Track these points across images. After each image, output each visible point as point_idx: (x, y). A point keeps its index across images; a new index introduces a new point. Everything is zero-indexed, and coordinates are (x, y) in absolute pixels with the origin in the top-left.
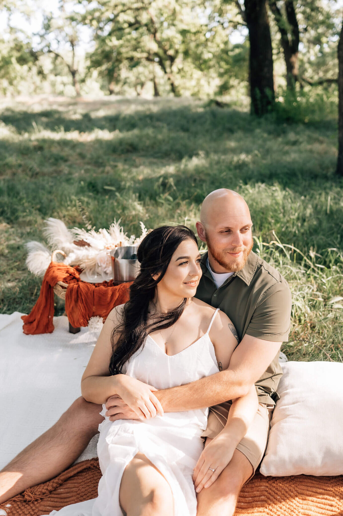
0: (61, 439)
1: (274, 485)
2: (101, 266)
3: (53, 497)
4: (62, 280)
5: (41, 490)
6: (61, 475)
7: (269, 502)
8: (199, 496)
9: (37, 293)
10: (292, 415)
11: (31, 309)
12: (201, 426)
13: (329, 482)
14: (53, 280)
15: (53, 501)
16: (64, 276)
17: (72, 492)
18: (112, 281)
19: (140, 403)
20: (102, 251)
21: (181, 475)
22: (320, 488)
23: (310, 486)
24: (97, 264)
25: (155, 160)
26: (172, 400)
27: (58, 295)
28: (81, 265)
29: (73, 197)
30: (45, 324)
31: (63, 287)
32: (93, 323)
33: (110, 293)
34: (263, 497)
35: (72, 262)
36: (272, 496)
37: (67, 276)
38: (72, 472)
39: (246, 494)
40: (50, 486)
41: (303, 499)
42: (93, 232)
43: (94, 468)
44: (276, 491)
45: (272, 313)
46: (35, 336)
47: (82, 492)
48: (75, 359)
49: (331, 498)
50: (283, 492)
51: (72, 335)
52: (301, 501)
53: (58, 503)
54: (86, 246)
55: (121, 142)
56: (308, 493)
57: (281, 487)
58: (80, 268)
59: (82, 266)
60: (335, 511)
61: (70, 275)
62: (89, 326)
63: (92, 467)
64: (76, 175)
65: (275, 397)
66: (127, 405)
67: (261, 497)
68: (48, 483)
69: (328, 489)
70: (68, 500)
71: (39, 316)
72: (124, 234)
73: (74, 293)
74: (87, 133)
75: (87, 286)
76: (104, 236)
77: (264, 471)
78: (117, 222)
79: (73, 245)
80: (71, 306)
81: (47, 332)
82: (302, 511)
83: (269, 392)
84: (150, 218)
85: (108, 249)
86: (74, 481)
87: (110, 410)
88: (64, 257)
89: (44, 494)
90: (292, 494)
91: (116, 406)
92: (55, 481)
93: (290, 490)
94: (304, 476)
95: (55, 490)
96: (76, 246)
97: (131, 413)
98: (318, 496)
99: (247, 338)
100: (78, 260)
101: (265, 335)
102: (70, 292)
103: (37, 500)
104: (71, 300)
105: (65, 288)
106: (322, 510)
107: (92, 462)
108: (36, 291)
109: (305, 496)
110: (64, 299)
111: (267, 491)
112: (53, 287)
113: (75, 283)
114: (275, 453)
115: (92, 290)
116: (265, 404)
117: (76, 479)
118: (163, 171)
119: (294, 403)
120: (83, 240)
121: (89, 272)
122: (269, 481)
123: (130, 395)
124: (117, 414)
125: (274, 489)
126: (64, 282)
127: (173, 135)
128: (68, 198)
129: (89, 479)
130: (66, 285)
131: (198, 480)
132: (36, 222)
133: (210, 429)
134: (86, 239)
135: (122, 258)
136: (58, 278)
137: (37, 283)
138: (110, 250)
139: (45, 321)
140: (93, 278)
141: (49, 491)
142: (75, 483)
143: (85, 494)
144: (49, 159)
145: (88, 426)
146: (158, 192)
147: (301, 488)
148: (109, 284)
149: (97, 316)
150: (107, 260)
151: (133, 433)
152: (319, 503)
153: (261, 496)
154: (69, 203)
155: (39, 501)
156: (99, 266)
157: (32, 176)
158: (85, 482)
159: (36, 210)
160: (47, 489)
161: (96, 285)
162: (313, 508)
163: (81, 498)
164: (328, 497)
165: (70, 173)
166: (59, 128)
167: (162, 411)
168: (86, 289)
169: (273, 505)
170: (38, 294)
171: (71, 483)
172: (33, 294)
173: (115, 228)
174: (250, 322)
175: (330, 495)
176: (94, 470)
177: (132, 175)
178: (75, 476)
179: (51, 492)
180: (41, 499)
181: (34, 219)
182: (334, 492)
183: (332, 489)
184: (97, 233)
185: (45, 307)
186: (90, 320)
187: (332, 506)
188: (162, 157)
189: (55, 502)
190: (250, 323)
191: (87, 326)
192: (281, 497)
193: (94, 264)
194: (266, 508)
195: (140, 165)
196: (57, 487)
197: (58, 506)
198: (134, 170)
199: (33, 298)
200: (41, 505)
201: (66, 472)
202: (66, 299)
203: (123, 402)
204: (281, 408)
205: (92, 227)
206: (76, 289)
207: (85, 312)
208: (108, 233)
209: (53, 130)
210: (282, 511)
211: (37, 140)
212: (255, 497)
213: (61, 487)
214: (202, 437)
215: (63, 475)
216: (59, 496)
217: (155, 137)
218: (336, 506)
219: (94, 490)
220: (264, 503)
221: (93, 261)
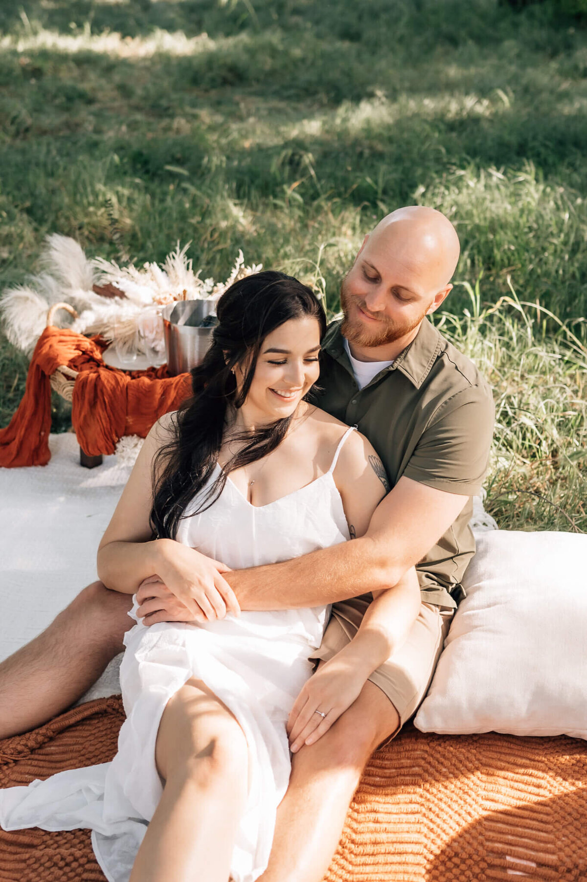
0: (54, 657)
1: (440, 749)
2: (144, 337)
3: (36, 760)
4: (67, 363)
5: (14, 746)
6: (52, 722)
7: (426, 776)
8: (296, 757)
9: (18, 385)
10: (483, 626)
11: (6, 417)
12: (311, 641)
13: (541, 747)
14: (49, 363)
15: (35, 766)
16: (72, 356)
17: (72, 751)
18: (164, 367)
19: (195, 591)
20: (148, 308)
21: (267, 721)
22: (522, 757)
23: (504, 753)
24: (137, 333)
25: (282, 105)
26: (257, 587)
27: (59, 393)
28: (105, 333)
29: (100, 187)
30: (33, 447)
31: (68, 377)
32: (125, 449)
33: (159, 390)
34: (416, 769)
35: (87, 328)
36: (434, 767)
37: (76, 355)
38: (73, 718)
39: (386, 762)
40: (31, 740)
41: (488, 774)
42: (132, 269)
43: (114, 712)
44: (442, 760)
45: (453, 442)
46: (12, 470)
47: (90, 752)
48: (89, 516)
49: (540, 774)
50: (453, 762)
51: (85, 470)
52: (484, 777)
53: (44, 770)
54: (117, 298)
55: (211, 60)
56: (499, 764)
57: (452, 753)
58: (104, 339)
59: (109, 335)
60: (543, 796)
61: (84, 353)
62: (118, 454)
63: (110, 710)
64: (110, 135)
65: (457, 595)
66: (173, 594)
67: (414, 769)
68: (28, 735)
69: (537, 758)
70: (63, 764)
71: (22, 433)
72: (195, 274)
73: (88, 389)
74: (138, 39)
75: (115, 377)
76: (153, 279)
77: (421, 723)
78: (181, 248)
79: (92, 294)
80: (83, 414)
81: (36, 462)
82: (484, 793)
83: (446, 584)
84: (259, 234)
85: (160, 303)
86: (77, 734)
87: (144, 604)
88: (71, 318)
89: (20, 753)
90: (470, 765)
91: (153, 598)
92: (41, 732)
93: (468, 758)
94: (497, 737)
95: (40, 748)
96: (98, 297)
97: (180, 609)
98: (517, 771)
99: (405, 482)
100: (100, 324)
101: (437, 479)
102: (81, 387)
103: (7, 764)
104: (83, 403)
105: (73, 379)
106: (519, 793)
107: (109, 702)
108: (16, 382)
109: (492, 769)
110: (71, 400)
111: (424, 759)
112: (49, 376)
113: (93, 370)
114: (444, 692)
115: (124, 385)
116: (437, 606)
117: (81, 730)
118: (294, 132)
119: (489, 606)
120: (111, 284)
121: (121, 348)
122: (431, 741)
123: (179, 577)
124: (156, 612)
125: (438, 756)
126: (69, 366)
127: (325, 46)
128: (89, 189)
129: (102, 731)
130: (74, 373)
131: (295, 731)
132: (21, 238)
133: (327, 647)
134: (117, 283)
135: (185, 324)
136: (59, 360)
137: (19, 366)
138: (163, 306)
139: (33, 440)
140: (128, 360)
141: (29, 748)
142: (77, 737)
143: (95, 756)
144: (55, 97)
145: (105, 636)
146: (279, 179)
147: (486, 755)
148: (159, 373)
149: (133, 435)
150: (158, 326)
151: (184, 645)
152: (517, 781)
153: (413, 766)
154: (91, 199)
155: (11, 765)
156: (141, 337)
157: (17, 134)
158: (96, 735)
159: (22, 210)
160: (26, 745)
161: (134, 374)
162: (504, 790)
163: (87, 763)
164: (535, 772)
165: (98, 131)
166: (80, 26)
167: (238, 608)
168: (113, 382)
169: (433, 782)
170: (21, 387)
171: (72, 737)
172: (10, 387)
173: (178, 261)
174: (413, 454)
175: (539, 770)
176: (112, 716)
177: (230, 138)
178: (78, 726)
179: (32, 750)
180: (15, 761)
181: (19, 231)
182: (546, 764)
183: (543, 759)
184: (139, 271)
185: (34, 414)
186: (119, 441)
187: (539, 786)
188: (298, 98)
189: (40, 767)
190: (413, 457)
191: (114, 453)
192: (449, 769)
193: (131, 332)
194: (420, 786)
195: (249, 115)
196: (44, 743)
197: (45, 773)
198: (234, 127)
199: (10, 395)
200: (13, 772)
201: (61, 717)
202: (74, 400)
203: (166, 588)
204: (465, 614)
205: (131, 258)
206: (93, 382)
207: (109, 427)
208: (163, 270)
209: (65, 30)
210: (448, 792)
211: (30, 54)
212: (402, 767)
213: (52, 744)
214: (310, 660)
215: (55, 723)
216: (47, 758)
217: (286, 53)
218: (546, 788)
219: (112, 750)
220: (417, 778)
221: (130, 327)
